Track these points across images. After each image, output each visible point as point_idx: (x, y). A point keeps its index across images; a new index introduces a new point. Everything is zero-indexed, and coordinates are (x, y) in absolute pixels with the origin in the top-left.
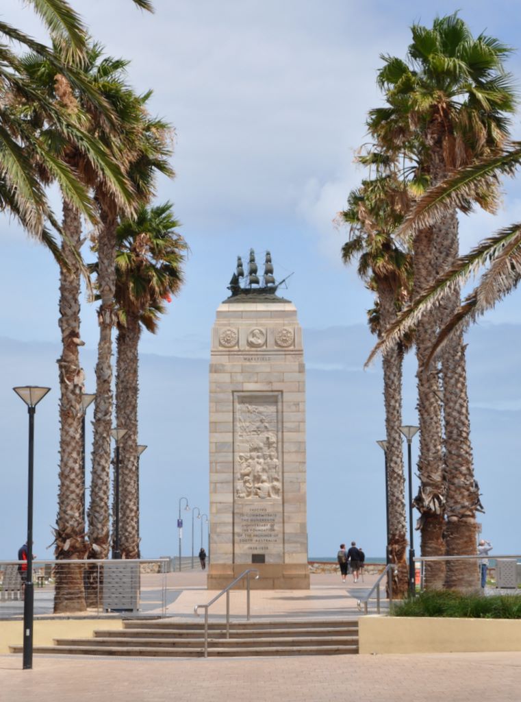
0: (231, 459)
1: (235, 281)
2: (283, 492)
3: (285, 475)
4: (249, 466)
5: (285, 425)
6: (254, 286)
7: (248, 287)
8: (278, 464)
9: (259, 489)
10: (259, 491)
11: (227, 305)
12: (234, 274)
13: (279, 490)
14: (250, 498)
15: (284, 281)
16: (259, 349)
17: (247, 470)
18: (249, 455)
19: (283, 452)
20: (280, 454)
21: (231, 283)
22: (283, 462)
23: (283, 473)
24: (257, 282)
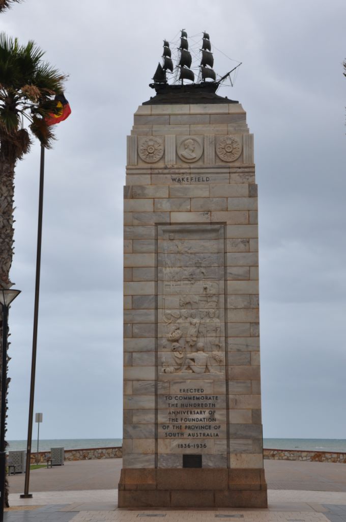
0: (153, 318)
1: (160, 75)
2: (227, 365)
3: (230, 340)
4: (178, 329)
5: (229, 270)
6: (187, 82)
7: (179, 83)
8: (218, 325)
9: (193, 360)
10: (192, 363)
11: (149, 106)
12: (159, 65)
13: (221, 361)
14: (180, 373)
15: (228, 74)
16: (192, 166)
17: (176, 335)
18: (177, 312)
19: (226, 309)
20: (222, 311)
21: (155, 78)
22: (226, 323)
23: (226, 337)
24: (190, 76)
